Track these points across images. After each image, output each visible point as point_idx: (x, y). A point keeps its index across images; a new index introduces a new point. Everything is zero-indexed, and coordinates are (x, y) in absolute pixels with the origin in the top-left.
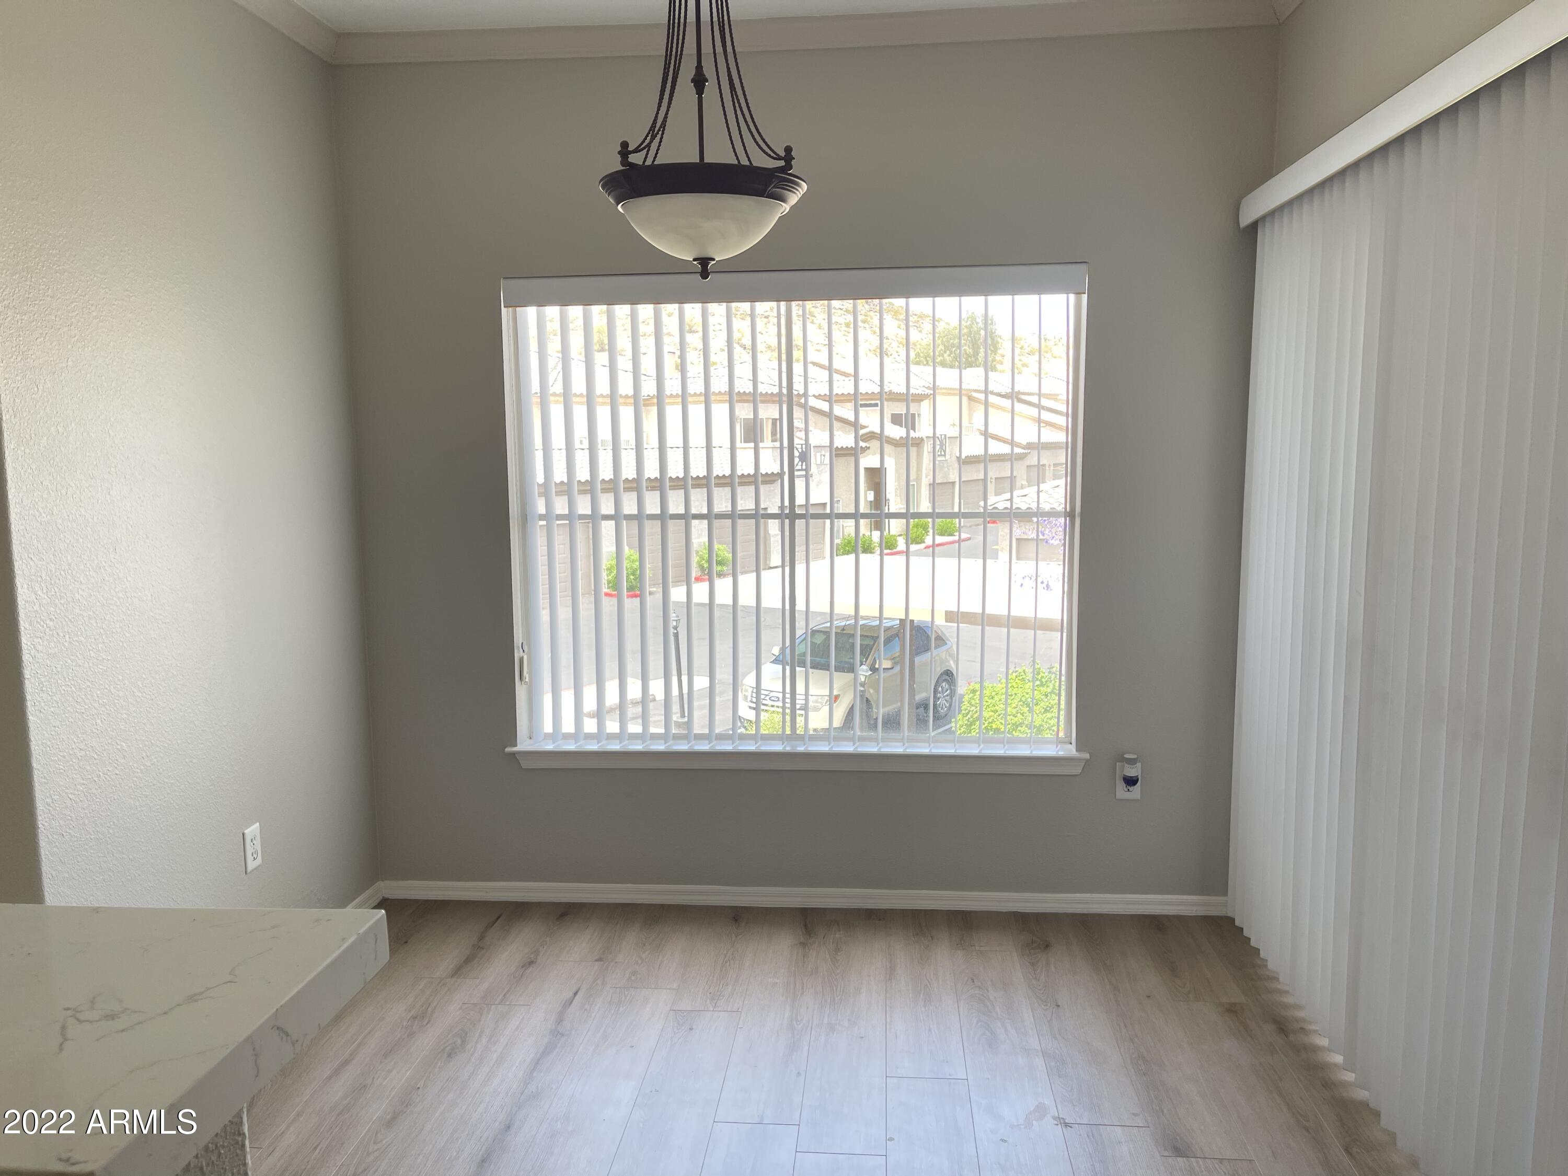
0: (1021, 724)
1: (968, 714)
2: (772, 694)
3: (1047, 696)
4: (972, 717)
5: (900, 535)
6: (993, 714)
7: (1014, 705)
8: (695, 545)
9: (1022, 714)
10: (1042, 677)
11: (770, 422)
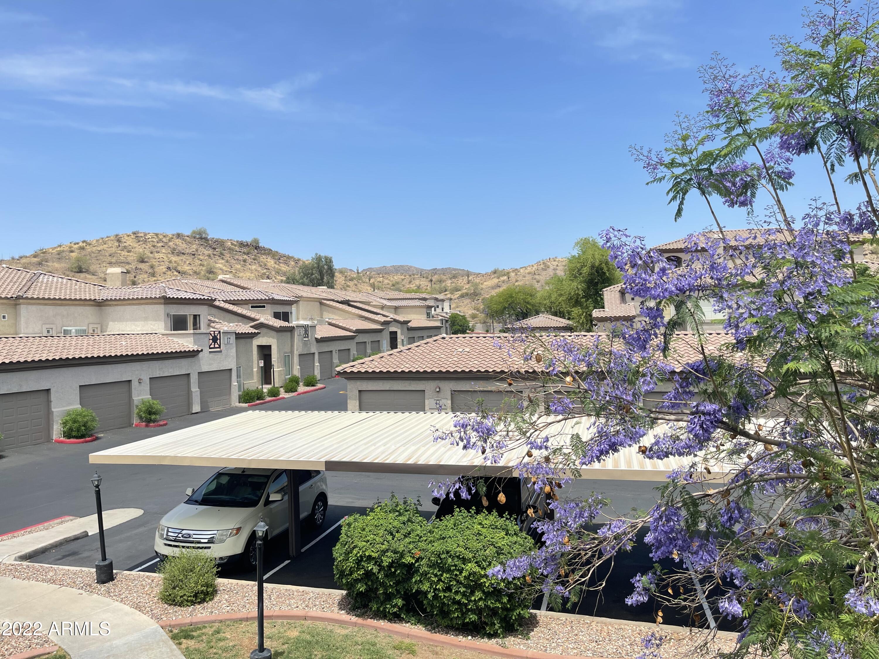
0: (387, 551)
1: (346, 544)
2: (184, 532)
3: (404, 523)
4: (349, 547)
5: (282, 387)
6: (365, 543)
7: (381, 535)
8: (135, 402)
9: (388, 542)
10: (400, 509)
11: (192, 317)
